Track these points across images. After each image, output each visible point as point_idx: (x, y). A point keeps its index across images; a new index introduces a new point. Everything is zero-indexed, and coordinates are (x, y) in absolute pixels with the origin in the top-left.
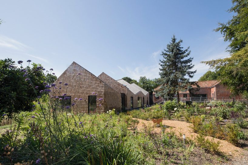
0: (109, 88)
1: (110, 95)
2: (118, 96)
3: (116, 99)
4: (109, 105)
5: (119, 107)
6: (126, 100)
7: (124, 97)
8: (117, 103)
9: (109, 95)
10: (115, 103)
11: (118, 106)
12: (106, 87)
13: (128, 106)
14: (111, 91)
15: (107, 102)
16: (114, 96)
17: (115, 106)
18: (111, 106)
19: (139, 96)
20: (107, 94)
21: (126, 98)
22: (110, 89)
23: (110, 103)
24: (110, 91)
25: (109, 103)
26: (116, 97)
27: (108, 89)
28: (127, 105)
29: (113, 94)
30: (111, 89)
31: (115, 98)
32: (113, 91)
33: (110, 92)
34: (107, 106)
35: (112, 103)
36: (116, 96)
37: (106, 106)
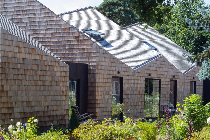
0: (21, 45)
1: (26, 70)
2: (58, 74)
3: (48, 84)
4: (20, 104)
5: (58, 113)
6: (91, 89)
7: (87, 78)
8: (50, 98)
9: (21, 72)
10: (43, 98)
11: (55, 108)
12: (7, 43)
13: (97, 110)
14: (28, 57)
15: (10, 94)
16: (39, 73)
17: (42, 109)
18: (28, 110)
19: (153, 76)
20: (11, 66)
21: (90, 80)
22: (23, 50)
23: (25, 98)
24: (23, 56)
25: (20, 99)
26: (47, 78)
27: (17, 50)
28: (94, 108)
29: (35, 68)
30: (28, 50)
31: (44, 81)
32: (37, 58)
33: (23, 59)
34: (12, 108)
35: (31, 99)
36: (48, 73)
37: (8, 108)
